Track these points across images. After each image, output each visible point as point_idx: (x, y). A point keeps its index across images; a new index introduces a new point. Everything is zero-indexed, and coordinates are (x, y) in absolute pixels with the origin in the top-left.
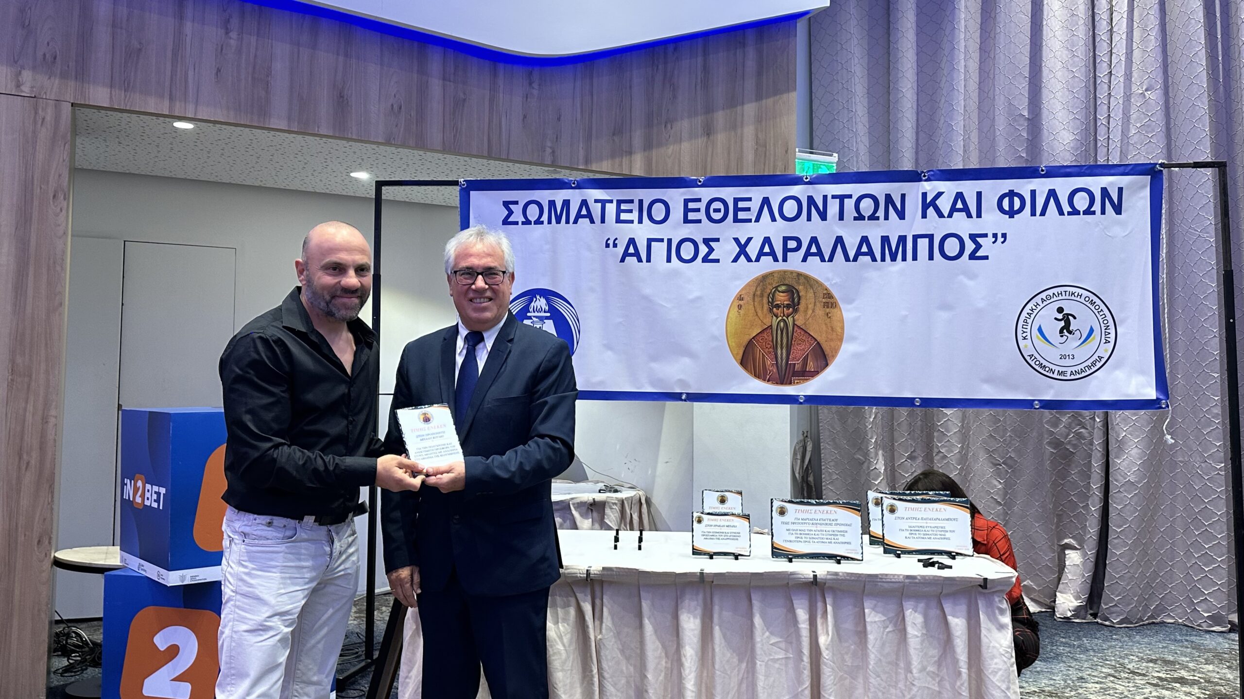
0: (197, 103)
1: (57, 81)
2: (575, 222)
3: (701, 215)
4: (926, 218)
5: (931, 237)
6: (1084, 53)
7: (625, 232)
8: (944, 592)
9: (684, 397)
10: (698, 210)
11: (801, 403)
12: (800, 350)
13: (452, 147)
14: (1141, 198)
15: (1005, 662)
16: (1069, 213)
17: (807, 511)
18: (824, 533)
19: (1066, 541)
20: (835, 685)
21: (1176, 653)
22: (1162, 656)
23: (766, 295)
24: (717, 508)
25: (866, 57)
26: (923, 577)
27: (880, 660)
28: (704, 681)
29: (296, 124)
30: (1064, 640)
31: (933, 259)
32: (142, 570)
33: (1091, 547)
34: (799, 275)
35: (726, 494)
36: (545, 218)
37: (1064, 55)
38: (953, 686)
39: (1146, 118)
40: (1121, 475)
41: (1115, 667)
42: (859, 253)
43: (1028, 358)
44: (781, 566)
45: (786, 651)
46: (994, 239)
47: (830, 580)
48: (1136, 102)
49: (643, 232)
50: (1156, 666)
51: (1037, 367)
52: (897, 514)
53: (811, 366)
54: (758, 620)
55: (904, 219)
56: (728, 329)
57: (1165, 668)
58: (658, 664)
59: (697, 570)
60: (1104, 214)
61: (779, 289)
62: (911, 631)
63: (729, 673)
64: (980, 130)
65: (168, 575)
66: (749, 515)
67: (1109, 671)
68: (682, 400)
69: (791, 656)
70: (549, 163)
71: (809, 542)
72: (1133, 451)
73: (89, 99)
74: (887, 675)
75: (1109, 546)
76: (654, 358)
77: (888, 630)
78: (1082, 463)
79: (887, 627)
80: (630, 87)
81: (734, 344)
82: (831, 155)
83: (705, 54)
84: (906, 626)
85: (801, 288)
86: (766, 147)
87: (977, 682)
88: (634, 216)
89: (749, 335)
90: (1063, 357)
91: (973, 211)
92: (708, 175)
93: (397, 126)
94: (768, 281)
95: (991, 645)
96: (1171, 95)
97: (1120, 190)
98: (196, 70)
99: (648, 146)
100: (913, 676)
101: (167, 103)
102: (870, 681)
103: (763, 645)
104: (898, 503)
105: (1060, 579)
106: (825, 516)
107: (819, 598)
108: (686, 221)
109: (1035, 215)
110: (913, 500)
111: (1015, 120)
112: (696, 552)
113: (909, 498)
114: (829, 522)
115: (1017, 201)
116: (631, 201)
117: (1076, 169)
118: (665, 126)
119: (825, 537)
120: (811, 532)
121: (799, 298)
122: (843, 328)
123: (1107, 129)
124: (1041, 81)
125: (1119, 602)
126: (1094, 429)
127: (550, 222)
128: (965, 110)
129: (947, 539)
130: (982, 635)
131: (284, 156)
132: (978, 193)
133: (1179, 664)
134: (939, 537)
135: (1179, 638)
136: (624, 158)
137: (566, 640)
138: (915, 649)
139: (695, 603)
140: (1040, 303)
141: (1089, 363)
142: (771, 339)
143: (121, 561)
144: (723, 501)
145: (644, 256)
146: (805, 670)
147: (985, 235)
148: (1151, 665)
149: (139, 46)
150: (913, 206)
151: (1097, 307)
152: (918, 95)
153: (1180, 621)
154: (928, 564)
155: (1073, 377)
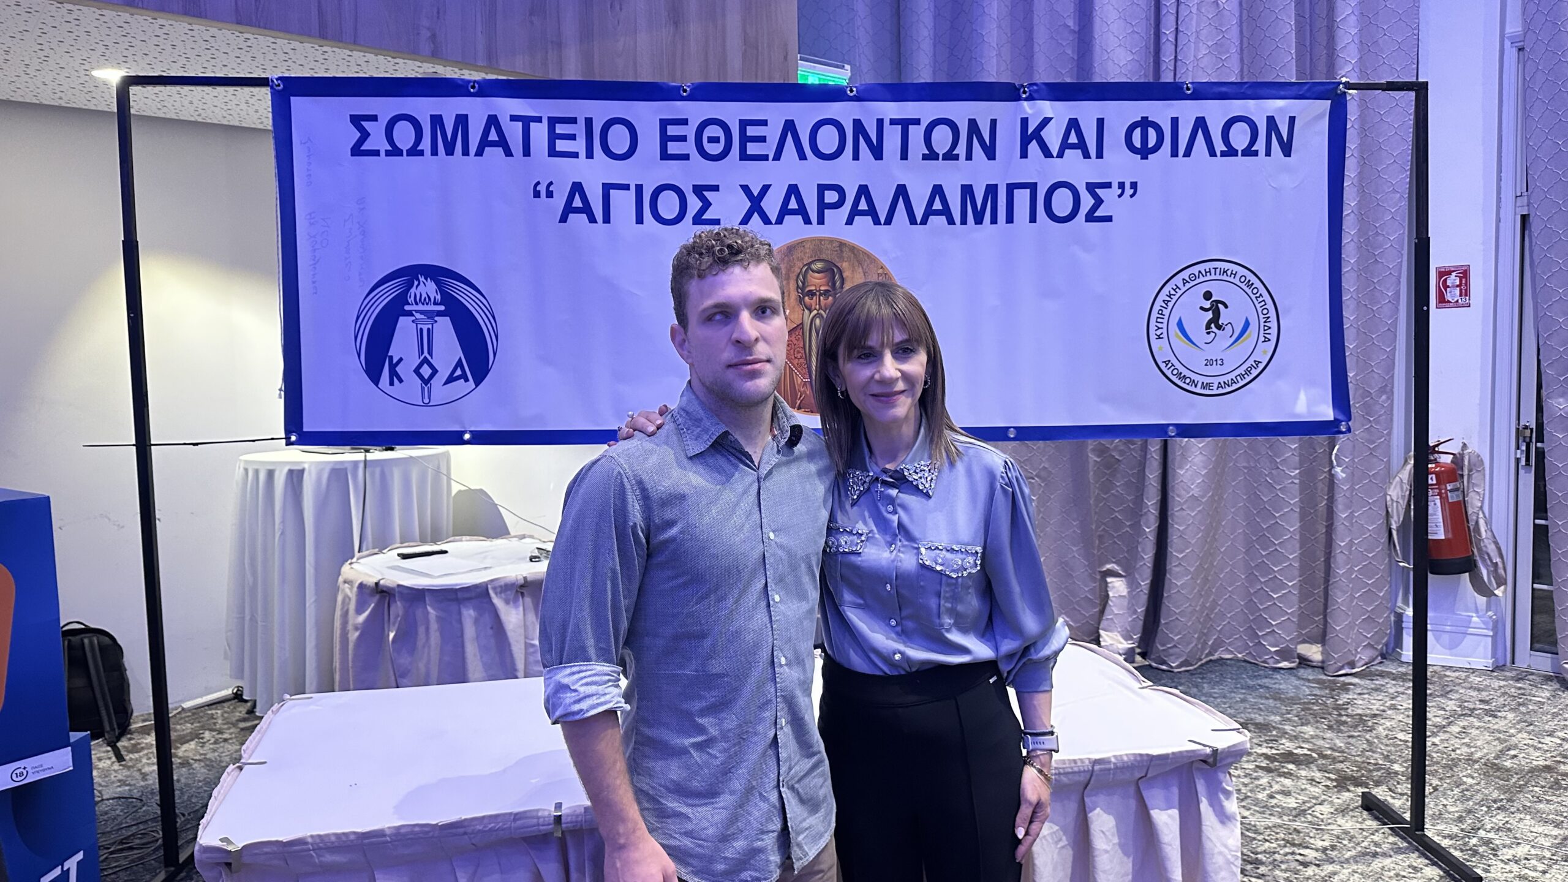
3: (689, 147)
4: (1026, 157)
5: (1033, 187)
7: (567, 172)
8: (1149, 776)
10: (683, 139)
14: (1318, 134)
16: (1223, 154)
19: (1109, 566)
31: (1035, 221)
33: (1144, 576)
34: (842, 244)
36: (426, 145)
39: (1219, 35)
40: (1184, 490)
42: (929, 212)
43: (1163, 366)
46: (1120, 191)
48: (1208, 13)
49: (594, 172)
51: (1174, 378)
60: (1270, 155)
61: (813, 267)
62: (1098, 844)
75: (1167, 576)
78: (1132, 473)
82: (843, 67)
85: (845, 265)
86: (757, 49)
88: (579, 145)
90: (1209, 363)
91: (1093, 151)
92: (689, 83)
94: (798, 254)
95: (1216, 850)
96: (1245, 5)
97: (1292, 120)
99: (587, 35)
105: (1102, 612)
108: (665, 156)
109: (1177, 156)
111: (1057, 32)
115: (1152, 134)
116: (573, 121)
117: (1235, 88)
118: (612, 5)
121: (843, 279)
125: (1178, 642)
127: (435, 152)
132: (1099, 120)
140: (1180, 285)
141: (1241, 370)
142: (801, 345)
145: (598, 213)
147: (1108, 185)
150: (1008, 140)
151: (1255, 291)
153: (1240, 656)
155: (1221, 391)
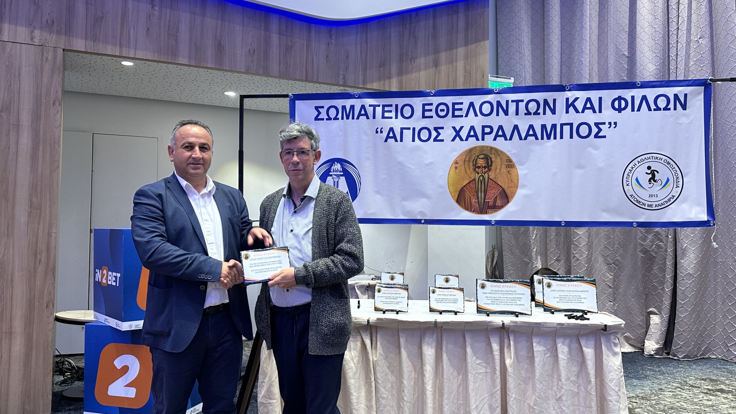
0: (136, 49)
1: (54, 36)
2: (358, 118)
3: (433, 113)
4: (568, 113)
5: (571, 125)
6: (662, 17)
7: (387, 124)
8: (581, 333)
9: (423, 222)
10: (431, 110)
11: (493, 225)
12: (492, 193)
13: (285, 75)
14: (699, 100)
15: (617, 375)
16: (655, 110)
17: (498, 286)
18: (508, 299)
19: (651, 309)
20: (516, 388)
21: (718, 375)
22: (709, 377)
23: (472, 160)
24: (444, 285)
25: (530, 21)
26: (568, 324)
27: (542, 373)
28: (437, 386)
29: (194, 60)
30: (650, 368)
31: (572, 138)
32: (107, 322)
33: (666, 313)
34: (492, 148)
35: (449, 277)
36: (340, 116)
37: (650, 18)
38: (586, 389)
39: (699, 55)
40: (684, 270)
41: (681, 383)
42: (527, 135)
43: (630, 197)
44: (483, 318)
45: (486, 368)
46: (609, 126)
47: (512, 326)
48: (693, 45)
49: (397, 124)
50: (706, 382)
51: (635, 202)
52: (552, 288)
53: (499, 203)
54: (469, 350)
55: (555, 114)
56: (449, 181)
57: (711, 384)
58: (410, 375)
59: (433, 320)
60: (676, 110)
61: (480, 157)
62: (560, 356)
63: (452, 380)
64: (599, 63)
65: (122, 325)
66: (463, 289)
67: (678, 385)
68: (422, 223)
69: (489, 371)
70: (342, 84)
71: (499, 304)
72: (691, 255)
73: (73, 46)
74: (546, 382)
75: (677, 312)
76: (405, 199)
77: (547, 356)
78: (661, 263)
79: (547, 354)
80: (390, 38)
81: (452, 190)
82: (510, 79)
83: (434, 18)
84: (558, 353)
85: (493, 156)
86: (470, 74)
87: (600, 386)
88: (393, 114)
89: (462, 184)
90: (650, 196)
91: (597, 109)
92: (436, 89)
93: (252, 62)
94: (473, 152)
95: (609, 364)
96: (714, 41)
97: (686, 95)
98: (135, 29)
99: (400, 73)
100: (562, 383)
101: (118, 48)
102: (537, 386)
103: (472, 364)
104: (552, 282)
105: (647, 332)
106: (508, 289)
107: (506, 337)
108: (424, 117)
109: (634, 111)
110: (562, 280)
111: (620, 57)
112: (432, 310)
113: (559, 279)
114: (511, 292)
115: (623, 102)
116: (391, 106)
117: (659, 83)
118: (410, 62)
119: (509, 301)
120: (501, 299)
121: (492, 162)
122: (518, 180)
123: (675, 62)
124: (636, 34)
125: (683, 345)
126: (667, 243)
127: (342, 118)
128: (590, 52)
129: (582, 303)
130: (604, 359)
131: (186, 82)
132: (599, 98)
133: (720, 381)
134: (577, 301)
135: (719, 366)
136: (386, 80)
137: (355, 360)
138: (563, 367)
139: (432, 339)
140: (637, 163)
141: (666, 199)
142: (475, 187)
143: (95, 318)
144: (447, 281)
145: (398, 138)
146: (497, 379)
147: (604, 123)
148: (703, 382)
149: (101, 15)
150: (561, 106)
151: (671, 166)
152: (561, 43)
153: (720, 357)
154: (570, 317)
155: (657, 208)
